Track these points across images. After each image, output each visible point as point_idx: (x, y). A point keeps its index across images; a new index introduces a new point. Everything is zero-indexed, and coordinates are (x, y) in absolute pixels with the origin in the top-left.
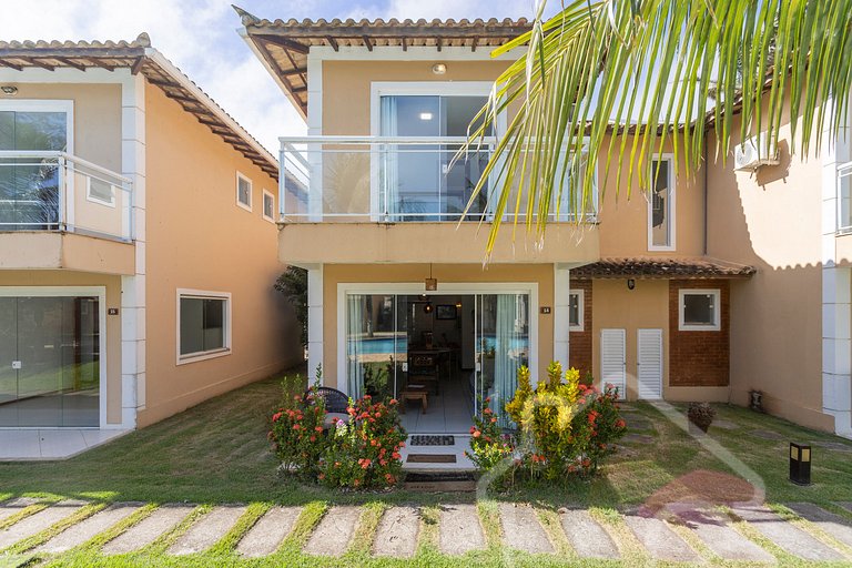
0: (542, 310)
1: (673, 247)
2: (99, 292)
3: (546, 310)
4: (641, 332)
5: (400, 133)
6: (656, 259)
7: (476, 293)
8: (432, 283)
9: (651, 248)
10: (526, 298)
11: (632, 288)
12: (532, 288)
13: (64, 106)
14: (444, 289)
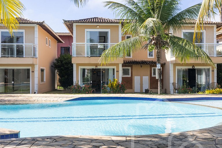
0: (117, 71)
1: (153, 57)
2: (30, 68)
3: (118, 71)
4: (144, 77)
5: (90, 42)
6: (149, 60)
7: (101, 68)
8: (96, 66)
9: (148, 57)
10: (114, 69)
11: (141, 67)
12: (115, 67)
13: (23, 31)
14: (99, 67)
